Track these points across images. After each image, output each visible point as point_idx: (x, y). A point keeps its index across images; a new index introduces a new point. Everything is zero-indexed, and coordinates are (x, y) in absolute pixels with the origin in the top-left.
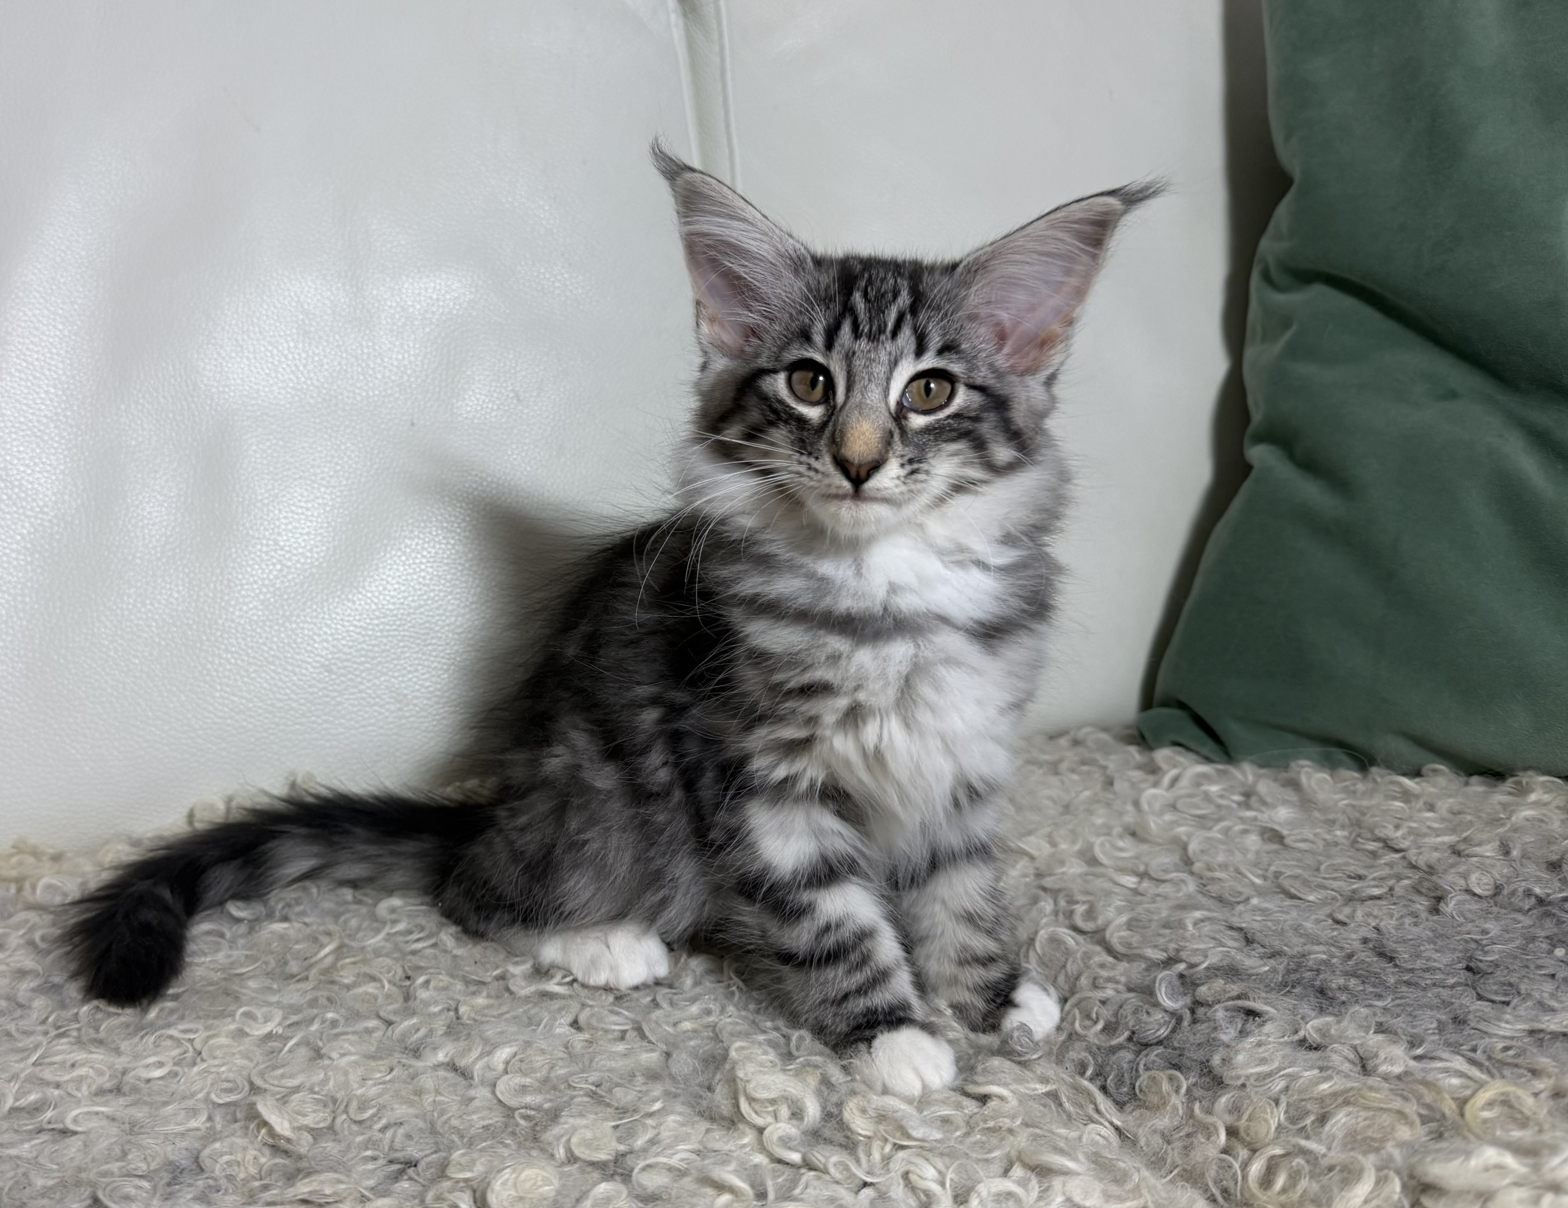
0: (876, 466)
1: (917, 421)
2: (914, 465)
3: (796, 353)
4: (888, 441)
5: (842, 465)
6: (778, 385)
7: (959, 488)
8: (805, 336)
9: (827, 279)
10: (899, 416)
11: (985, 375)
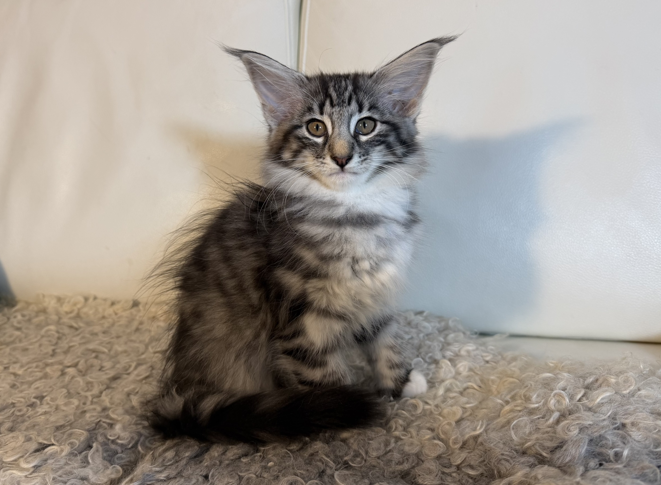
3: (308, 117)
11: (388, 117)
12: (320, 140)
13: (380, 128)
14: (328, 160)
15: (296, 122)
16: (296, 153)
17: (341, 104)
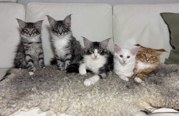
0: (31, 35)
1: (33, 32)
2: (34, 34)
3: (26, 28)
4: (32, 33)
5: (29, 34)
6: (25, 30)
7: (36, 35)
8: (26, 27)
9: (27, 24)
10: (32, 32)
11: (37, 29)
12: (27, 32)
13: (35, 31)
14: (28, 35)
15: (24, 29)
16: (24, 33)
17: (30, 28)
